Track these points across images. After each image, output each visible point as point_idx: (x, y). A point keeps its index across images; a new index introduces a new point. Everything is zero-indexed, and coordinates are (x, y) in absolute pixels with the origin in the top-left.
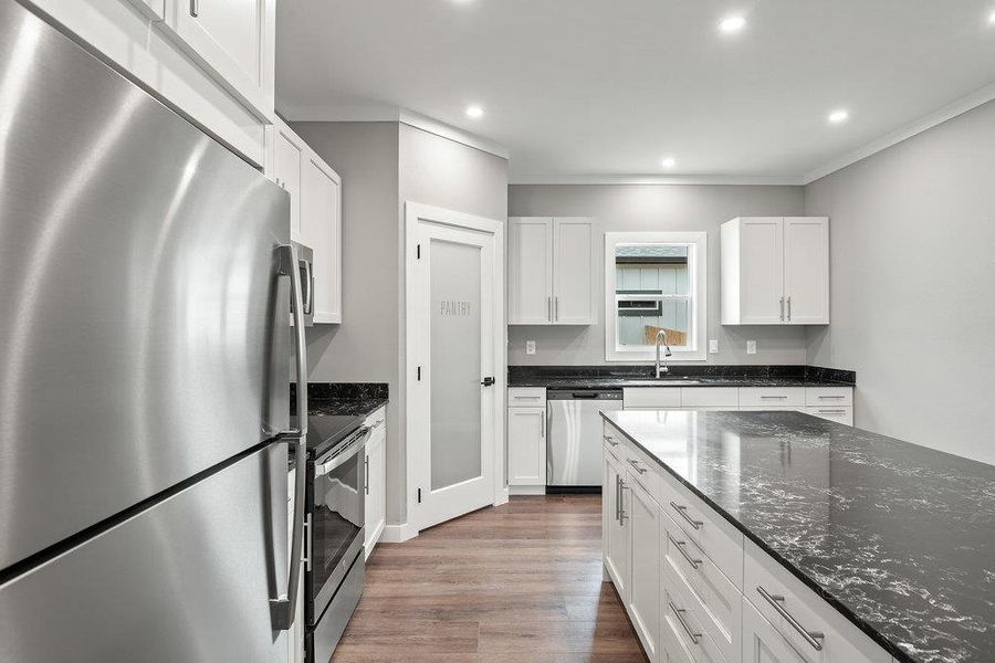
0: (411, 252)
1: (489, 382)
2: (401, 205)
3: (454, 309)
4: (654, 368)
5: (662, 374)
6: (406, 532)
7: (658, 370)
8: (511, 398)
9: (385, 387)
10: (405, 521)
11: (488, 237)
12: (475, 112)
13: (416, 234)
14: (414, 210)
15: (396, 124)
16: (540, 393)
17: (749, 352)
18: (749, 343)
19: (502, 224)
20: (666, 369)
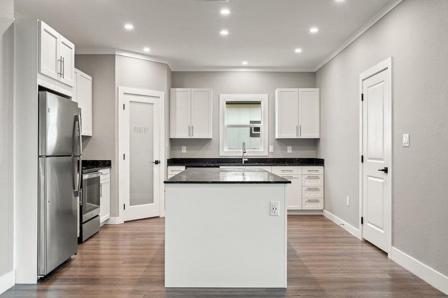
0: (121, 107)
1: (157, 162)
2: (116, 88)
3: (140, 131)
4: (242, 159)
5: (245, 162)
6: (119, 220)
7: (244, 160)
8: (169, 170)
9: (110, 161)
10: (118, 216)
11: (157, 99)
12: (147, 50)
13: (122, 99)
14: (122, 90)
15: (114, 55)
16: (183, 168)
17: (288, 152)
18: (288, 147)
19: (164, 93)
20: (247, 159)
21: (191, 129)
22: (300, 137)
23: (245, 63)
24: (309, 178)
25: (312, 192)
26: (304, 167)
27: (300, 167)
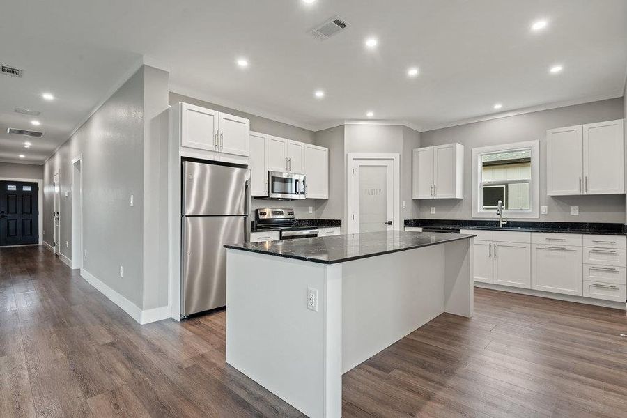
0: (350, 171)
1: (390, 223)
2: (345, 155)
3: (372, 193)
4: (499, 222)
5: (503, 225)
7: (502, 223)
9: (340, 221)
11: (391, 161)
12: (370, 114)
13: (351, 164)
14: (350, 156)
15: (343, 125)
16: (420, 230)
17: (573, 213)
18: (572, 208)
19: (398, 154)
20: (506, 223)
21: (433, 189)
22: (585, 193)
23: (498, 107)
24: (597, 252)
25: (600, 273)
26: (585, 236)
27: (581, 236)
